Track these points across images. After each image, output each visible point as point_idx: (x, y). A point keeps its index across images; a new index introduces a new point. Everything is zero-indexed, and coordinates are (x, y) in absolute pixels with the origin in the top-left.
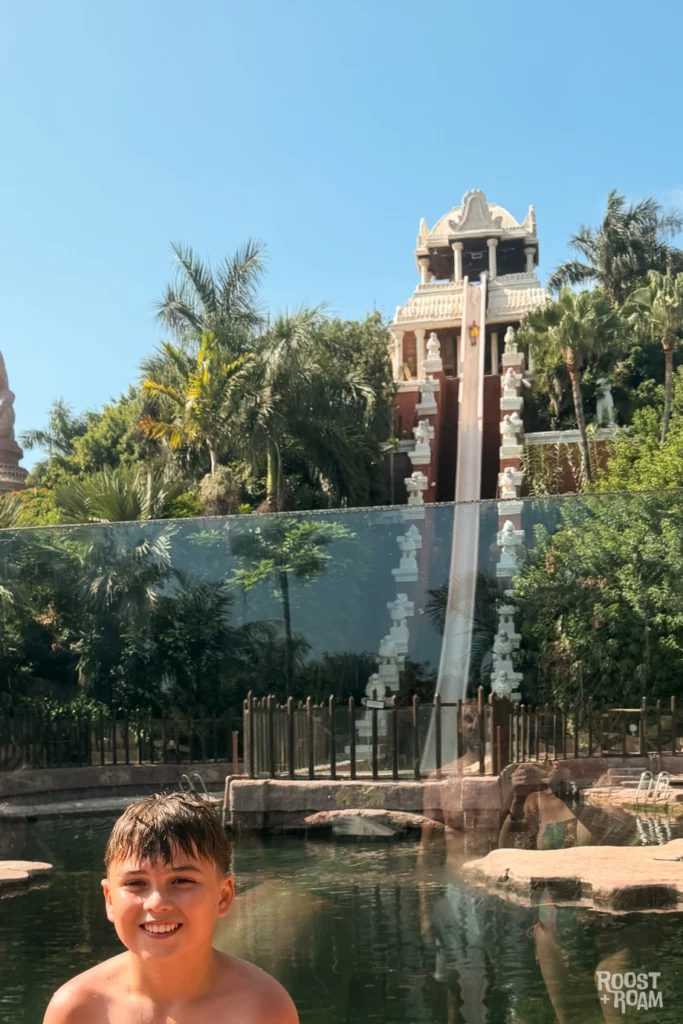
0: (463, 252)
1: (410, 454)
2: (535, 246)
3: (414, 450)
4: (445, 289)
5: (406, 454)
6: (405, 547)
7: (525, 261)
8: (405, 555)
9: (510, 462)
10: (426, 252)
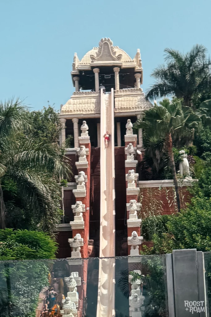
0: (99, 74)
1: (74, 191)
2: (140, 72)
3: (76, 188)
4: (90, 95)
5: (71, 191)
6: (74, 245)
7: (135, 81)
8: (74, 250)
9: (133, 197)
10: (78, 73)
